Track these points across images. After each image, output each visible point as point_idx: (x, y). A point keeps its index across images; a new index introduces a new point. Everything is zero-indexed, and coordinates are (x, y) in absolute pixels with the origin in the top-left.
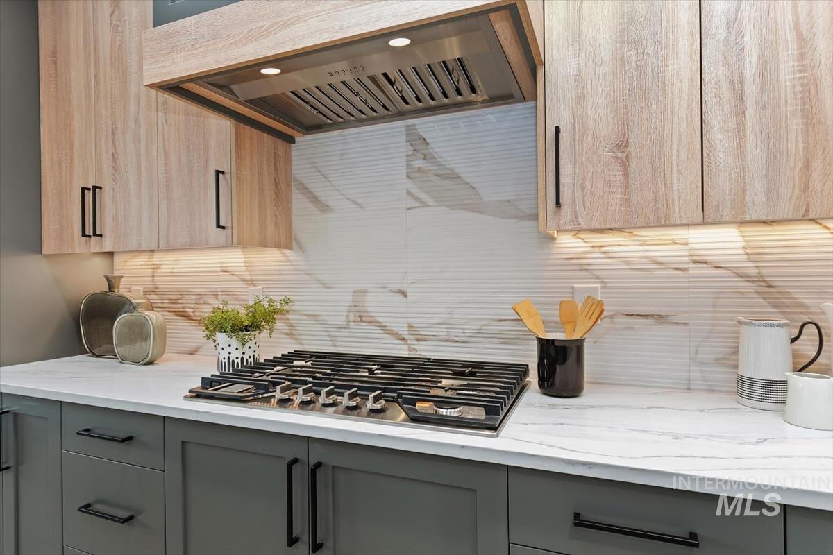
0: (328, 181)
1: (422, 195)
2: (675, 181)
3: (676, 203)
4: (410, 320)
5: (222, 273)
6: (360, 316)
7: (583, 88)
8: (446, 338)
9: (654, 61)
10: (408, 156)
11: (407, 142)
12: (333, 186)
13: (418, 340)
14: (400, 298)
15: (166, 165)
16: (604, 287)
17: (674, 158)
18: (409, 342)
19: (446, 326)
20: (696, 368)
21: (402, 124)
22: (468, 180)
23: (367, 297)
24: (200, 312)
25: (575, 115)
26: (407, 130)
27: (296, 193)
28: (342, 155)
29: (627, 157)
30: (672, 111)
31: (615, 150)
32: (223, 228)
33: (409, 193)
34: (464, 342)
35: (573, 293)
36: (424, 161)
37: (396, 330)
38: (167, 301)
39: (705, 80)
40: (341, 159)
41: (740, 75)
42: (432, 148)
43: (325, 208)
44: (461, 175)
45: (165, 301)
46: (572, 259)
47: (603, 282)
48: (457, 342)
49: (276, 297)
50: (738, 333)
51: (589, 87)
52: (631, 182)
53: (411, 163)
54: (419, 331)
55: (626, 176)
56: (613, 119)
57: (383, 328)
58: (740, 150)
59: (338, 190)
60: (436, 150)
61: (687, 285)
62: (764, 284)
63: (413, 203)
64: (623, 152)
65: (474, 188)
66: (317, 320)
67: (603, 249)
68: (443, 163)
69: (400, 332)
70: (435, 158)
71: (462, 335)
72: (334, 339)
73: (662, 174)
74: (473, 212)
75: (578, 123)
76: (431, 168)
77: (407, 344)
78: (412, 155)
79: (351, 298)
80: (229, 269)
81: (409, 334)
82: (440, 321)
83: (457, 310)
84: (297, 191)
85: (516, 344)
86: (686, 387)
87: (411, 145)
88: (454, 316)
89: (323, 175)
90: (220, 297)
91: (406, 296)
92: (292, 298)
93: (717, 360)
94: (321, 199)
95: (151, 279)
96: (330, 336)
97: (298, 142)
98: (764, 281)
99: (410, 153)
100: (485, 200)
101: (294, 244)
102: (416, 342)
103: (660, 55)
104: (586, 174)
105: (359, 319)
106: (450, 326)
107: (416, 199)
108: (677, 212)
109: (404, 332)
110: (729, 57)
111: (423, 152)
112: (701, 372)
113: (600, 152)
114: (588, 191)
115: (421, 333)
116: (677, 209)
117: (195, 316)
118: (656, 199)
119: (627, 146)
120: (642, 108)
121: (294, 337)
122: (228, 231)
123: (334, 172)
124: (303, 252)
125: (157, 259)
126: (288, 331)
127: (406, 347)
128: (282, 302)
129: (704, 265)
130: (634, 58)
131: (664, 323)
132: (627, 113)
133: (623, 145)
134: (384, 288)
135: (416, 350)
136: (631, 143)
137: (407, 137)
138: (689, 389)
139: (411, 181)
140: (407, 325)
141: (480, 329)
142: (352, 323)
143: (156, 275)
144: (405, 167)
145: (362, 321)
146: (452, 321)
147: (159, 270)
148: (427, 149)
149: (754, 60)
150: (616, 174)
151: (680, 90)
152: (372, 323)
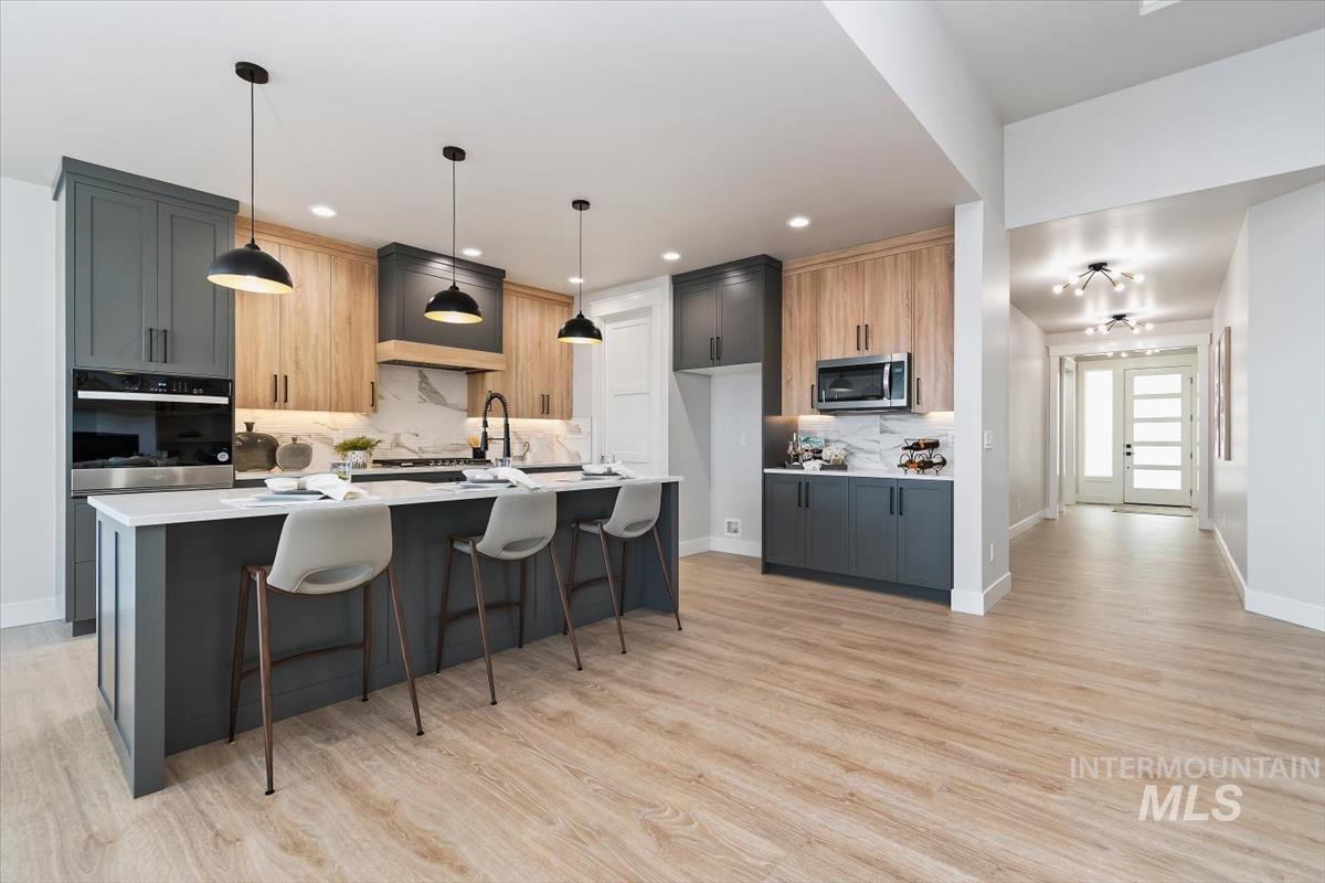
1: (425, 398)
4: (420, 446)
10: (419, 381)
11: (419, 376)
13: (422, 453)
19: (433, 447)
23: (401, 436)
26: (419, 371)
34: (439, 453)
36: (426, 385)
44: (440, 393)
53: (421, 385)
54: (423, 449)
57: (408, 449)
59: (388, 391)
63: (421, 400)
65: (443, 398)
68: (433, 387)
69: (415, 450)
70: (430, 384)
71: (439, 450)
74: (444, 406)
76: (428, 388)
83: (438, 441)
91: (418, 436)
100: (447, 402)
134: (409, 433)
139: (420, 392)
144: (418, 386)
148: (427, 380)
152: (403, 447)
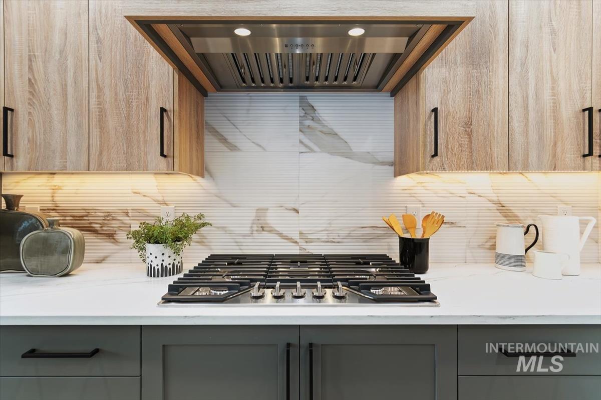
0: (237, 128)
1: (311, 144)
2: (496, 147)
3: (496, 159)
4: (301, 229)
5: (134, 195)
6: (262, 227)
7: (447, 87)
8: (327, 240)
9: (485, 77)
10: (300, 116)
11: (300, 107)
12: (241, 132)
13: (306, 242)
14: (294, 214)
15: (99, 97)
16: (424, 207)
17: (495, 134)
18: (300, 244)
19: (327, 232)
20: (469, 251)
21: (297, 94)
22: (343, 137)
23: (268, 214)
24: (108, 227)
25: (443, 102)
26: (300, 99)
27: (207, 135)
28: (249, 110)
29: (471, 131)
30: (494, 108)
31: (465, 126)
32: (165, 156)
33: (301, 142)
34: (339, 242)
35: (406, 210)
36: (312, 122)
37: (290, 236)
38: (71, 218)
39: (510, 93)
40: (248, 113)
41: (527, 93)
42: (318, 113)
43: (233, 148)
44: (339, 134)
45: (67, 218)
46: (406, 190)
47: (423, 204)
48: (334, 242)
49: (191, 214)
50: (496, 231)
51: (451, 86)
52: (473, 145)
53: (304, 122)
54: (307, 236)
55: (471, 142)
56: (464, 107)
57: (281, 235)
58: (526, 134)
59: (245, 135)
60: (321, 115)
61: (465, 205)
62: (500, 205)
63: (304, 149)
64: (469, 128)
65: (346, 142)
66: (226, 231)
67: (423, 184)
68: (326, 124)
69: (293, 238)
70: (320, 120)
71: (338, 237)
72: (239, 244)
73: (489, 143)
74: (346, 158)
75: (444, 107)
76: (317, 126)
77: (298, 245)
78: (304, 116)
79: (255, 214)
80: (140, 191)
81: (300, 239)
82: (323, 229)
83: (335, 222)
84: (209, 133)
85: (372, 242)
86: (464, 261)
87: (303, 109)
88: (332, 225)
89: (232, 123)
90: (130, 214)
91: (298, 213)
92: (205, 214)
93: (479, 246)
94: (230, 141)
95: (50, 198)
96: (236, 242)
97: (210, 96)
98: (500, 204)
99: (302, 115)
100: (353, 151)
101: (206, 173)
102: (305, 244)
103: (488, 75)
104: (448, 138)
105: (261, 229)
106: (330, 232)
107: (306, 146)
108: (497, 165)
109: (296, 237)
110: (522, 83)
111: (313, 115)
112: (472, 252)
113: (457, 126)
114: (449, 150)
115: (309, 237)
116: (496, 163)
117: (103, 230)
118: (486, 156)
119: (471, 125)
120: (479, 104)
121: (203, 244)
122: (170, 160)
123: (241, 122)
124: (214, 179)
125: (58, 180)
126: (200, 240)
127: (298, 247)
128: (196, 218)
129: (474, 195)
130: (476, 75)
131: (454, 227)
132: (471, 105)
133: (469, 123)
134: (282, 207)
135: (305, 250)
136: (474, 123)
137: (300, 104)
138: (466, 262)
139: (302, 134)
140: (299, 233)
141: (350, 233)
142: (256, 232)
143: (56, 195)
144: (299, 124)
145: (263, 230)
146: (331, 229)
147: (60, 191)
148: (315, 114)
149: (533, 86)
150: (465, 141)
151: (499, 96)
152: (271, 232)
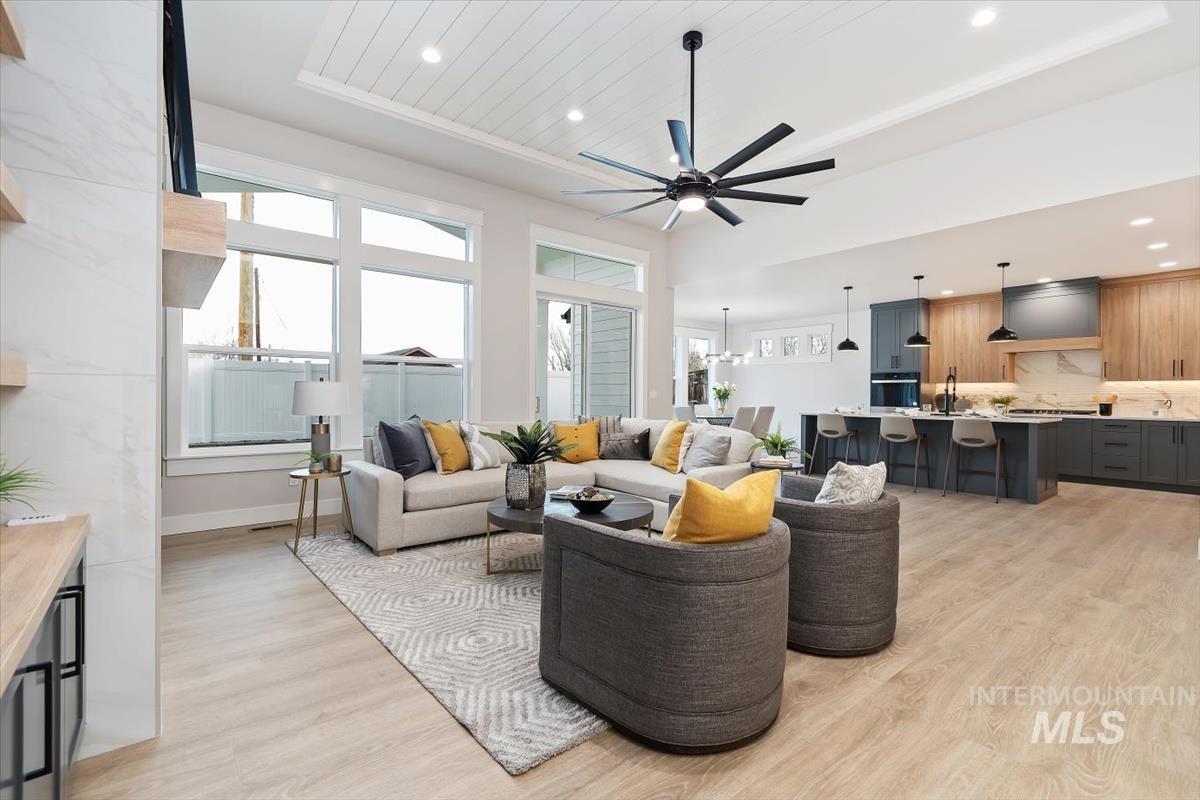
10: (1058, 360)
23: (1042, 396)
26: (1058, 354)
37: (1052, 404)
57: (1048, 403)
66: (1023, 401)
76: (1066, 363)
84: (1017, 368)
96: (1027, 406)
124: (1018, 383)
127: (1056, 408)
134: (1049, 393)
140: (1056, 403)
144: (1057, 363)
152: (1044, 402)
